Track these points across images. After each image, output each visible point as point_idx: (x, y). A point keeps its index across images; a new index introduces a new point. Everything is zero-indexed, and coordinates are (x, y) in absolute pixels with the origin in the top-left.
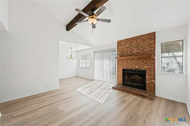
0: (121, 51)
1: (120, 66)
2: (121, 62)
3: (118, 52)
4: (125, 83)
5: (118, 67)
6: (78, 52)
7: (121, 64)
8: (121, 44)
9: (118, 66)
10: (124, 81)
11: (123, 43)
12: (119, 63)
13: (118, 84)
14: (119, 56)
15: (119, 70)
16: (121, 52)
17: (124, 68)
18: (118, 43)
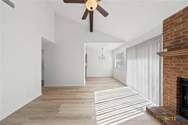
0: (174, 37)
1: (170, 71)
2: (174, 62)
3: (164, 42)
4: (184, 110)
5: (166, 72)
6: (113, 51)
7: (174, 66)
8: (173, 24)
9: (164, 71)
10: (183, 107)
11: (181, 20)
12: (168, 65)
13: (164, 107)
14: (166, 50)
15: (166, 79)
16: (173, 41)
17: (183, 77)
18: (164, 25)
